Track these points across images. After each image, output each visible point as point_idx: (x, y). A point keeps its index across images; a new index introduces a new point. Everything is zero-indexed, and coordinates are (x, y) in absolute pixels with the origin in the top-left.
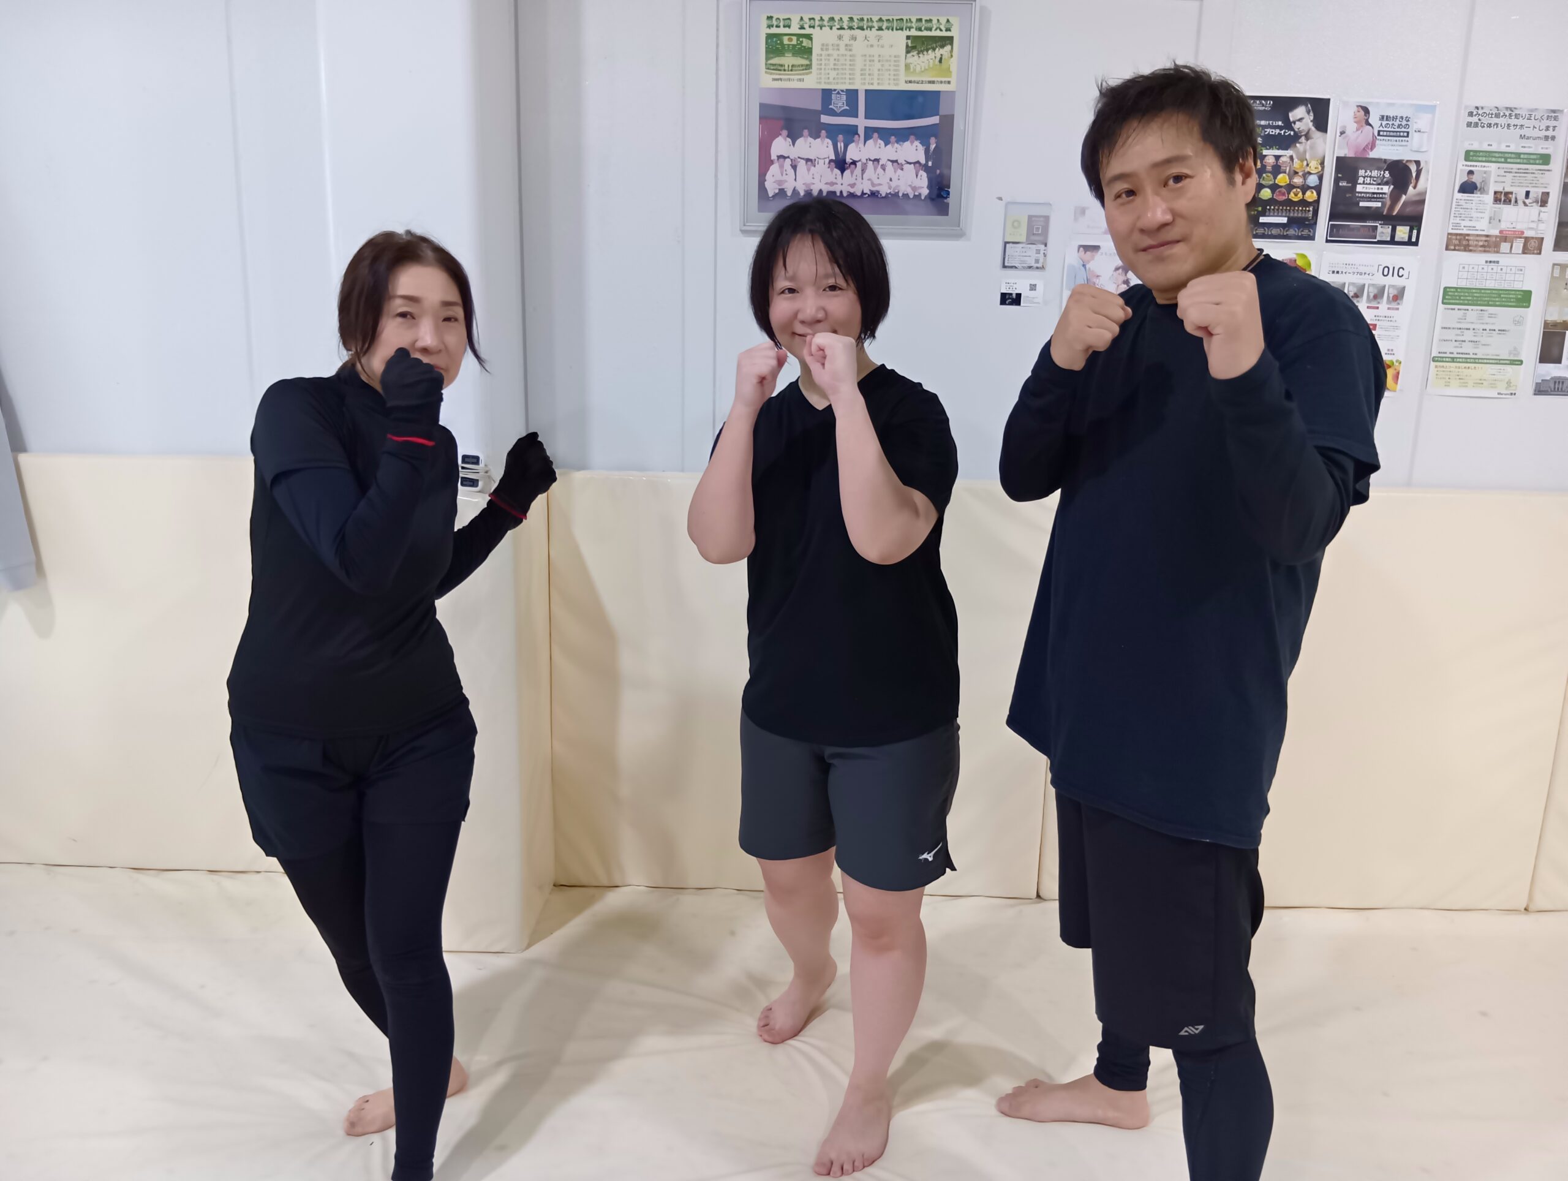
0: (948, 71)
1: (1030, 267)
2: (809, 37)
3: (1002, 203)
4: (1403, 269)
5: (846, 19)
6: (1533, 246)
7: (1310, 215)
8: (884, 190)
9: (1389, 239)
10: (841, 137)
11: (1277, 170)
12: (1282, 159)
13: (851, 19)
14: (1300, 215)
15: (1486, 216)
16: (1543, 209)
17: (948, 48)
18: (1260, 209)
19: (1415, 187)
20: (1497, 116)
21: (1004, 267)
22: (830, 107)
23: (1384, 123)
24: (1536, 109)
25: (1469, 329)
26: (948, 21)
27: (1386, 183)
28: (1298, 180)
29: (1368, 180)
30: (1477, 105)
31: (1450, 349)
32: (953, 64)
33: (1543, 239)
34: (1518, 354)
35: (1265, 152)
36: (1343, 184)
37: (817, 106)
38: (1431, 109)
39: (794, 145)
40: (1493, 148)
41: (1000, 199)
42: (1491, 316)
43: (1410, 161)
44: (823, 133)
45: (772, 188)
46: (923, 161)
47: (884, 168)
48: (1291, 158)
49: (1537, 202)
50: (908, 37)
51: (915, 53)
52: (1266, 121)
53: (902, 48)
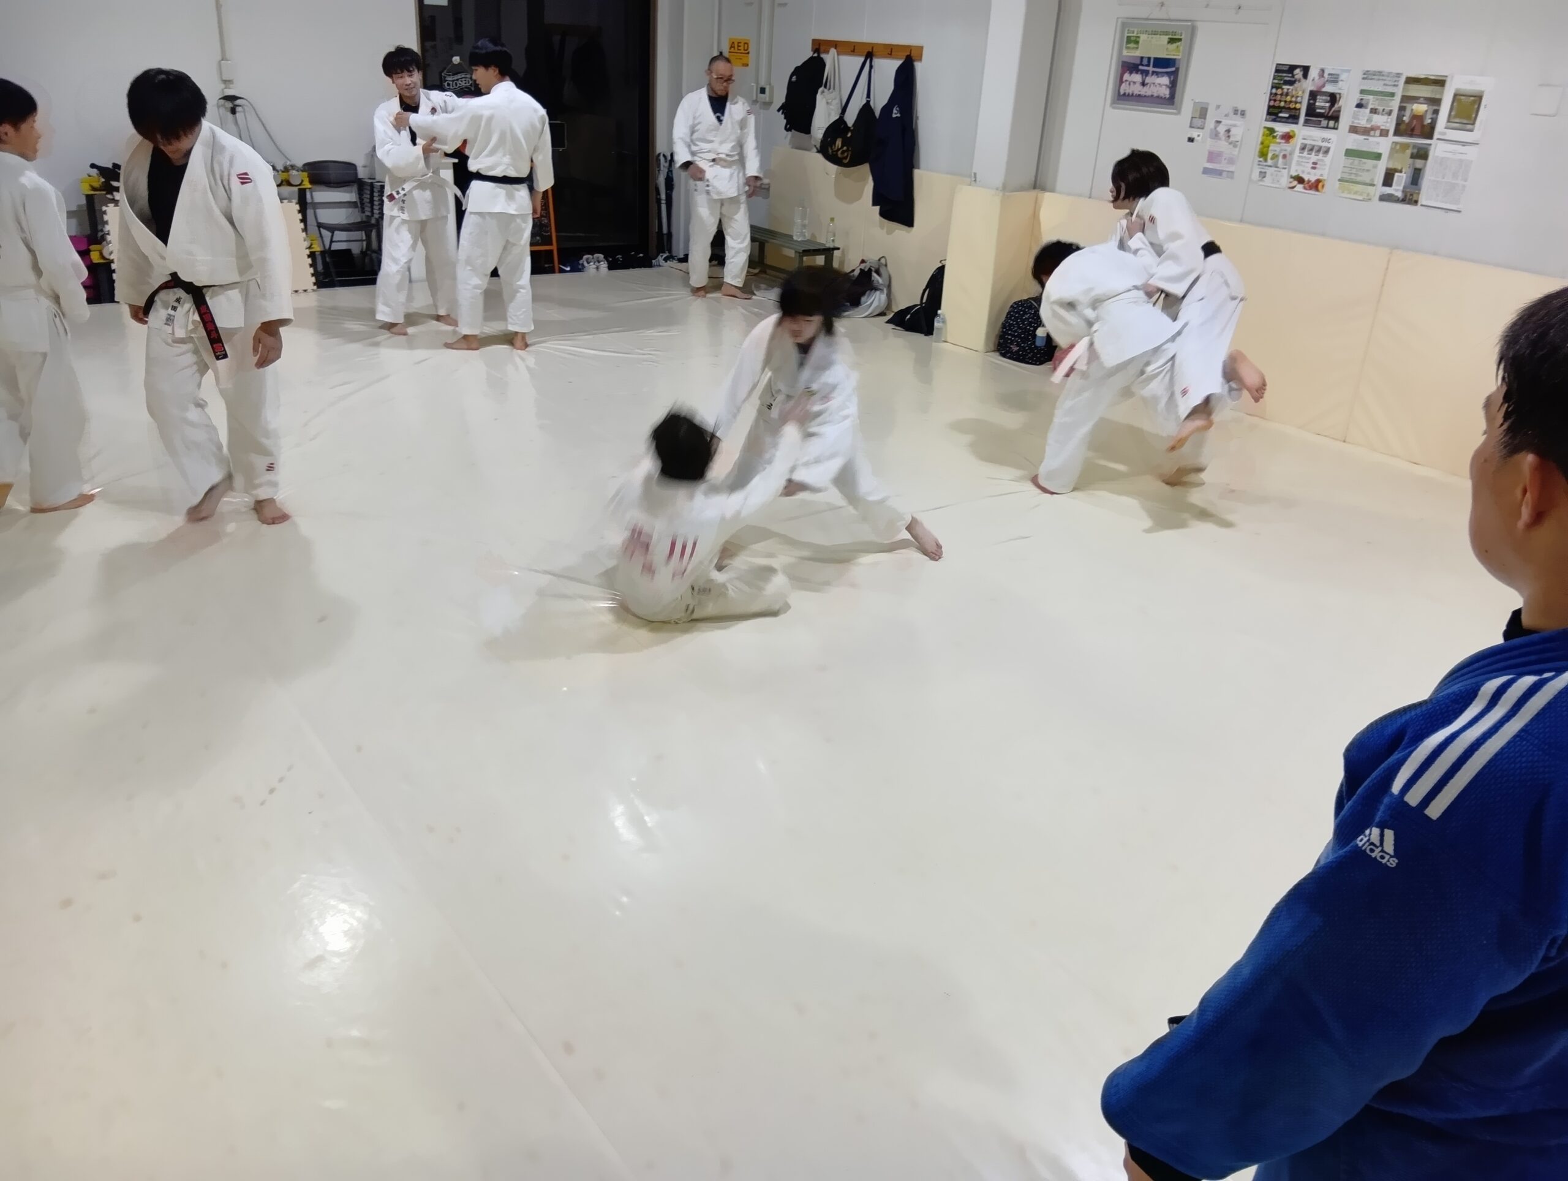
0: (1179, 51)
1: (1199, 128)
2: (1139, 37)
3: (1193, 102)
4: (1330, 139)
5: (1150, 30)
6: (1384, 133)
8: (1155, 95)
9: (1325, 126)
10: (1144, 74)
11: (1287, 94)
12: (1290, 90)
13: (1152, 31)
14: (1293, 114)
15: (1366, 118)
16: (1390, 117)
17: (1179, 44)
18: (1280, 110)
19: (1338, 104)
20: (1374, 75)
21: (1191, 127)
22: (1143, 63)
23: (1330, 76)
24: (1390, 73)
25: (1354, 168)
26: (1181, 33)
27: (1328, 102)
28: (1294, 99)
29: (1321, 101)
30: (1369, 69)
31: (1346, 176)
32: (1181, 48)
33: (1388, 131)
34: (1373, 182)
35: (1284, 87)
36: (1311, 102)
37: (1138, 62)
38: (1348, 71)
39: (1130, 76)
40: (1372, 89)
41: (1192, 100)
42: (1365, 163)
43: (1337, 93)
44: (1139, 72)
46: (1168, 84)
47: (1156, 86)
48: (1293, 90)
49: (1387, 113)
50: (1169, 38)
51: (1170, 44)
52: (1286, 74)
53: (1166, 42)
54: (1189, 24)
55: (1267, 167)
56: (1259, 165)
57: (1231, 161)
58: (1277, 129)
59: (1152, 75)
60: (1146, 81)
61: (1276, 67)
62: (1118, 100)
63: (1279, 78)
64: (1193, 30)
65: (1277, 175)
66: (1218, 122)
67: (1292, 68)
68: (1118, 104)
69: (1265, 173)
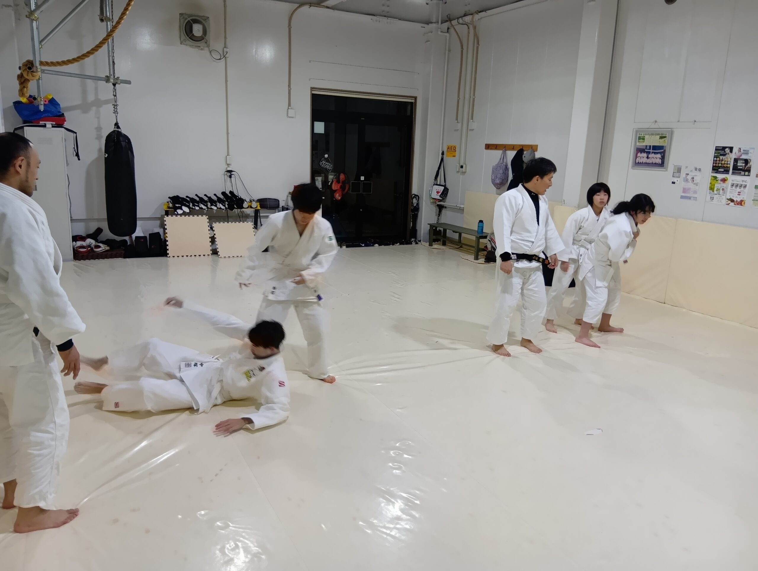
0: (665, 142)
1: (677, 177)
2: (645, 137)
4: (746, 181)
5: (650, 133)
7: (728, 169)
8: (654, 162)
9: (744, 174)
10: (648, 153)
11: (722, 160)
12: (724, 158)
13: (651, 134)
14: (726, 169)
17: (666, 138)
18: (719, 168)
19: (749, 164)
21: (673, 177)
22: (647, 148)
23: (744, 151)
26: (666, 134)
27: (744, 163)
28: (726, 162)
29: (740, 163)
35: (720, 157)
36: (735, 163)
37: (645, 148)
38: (754, 149)
39: (641, 154)
41: (673, 164)
43: (749, 159)
44: (646, 153)
45: (637, 162)
46: (660, 157)
47: (654, 158)
48: (725, 158)
50: (660, 137)
52: (721, 151)
53: (659, 139)
54: (670, 129)
55: (714, 195)
56: (710, 194)
57: (695, 192)
58: (718, 177)
59: (652, 153)
60: (649, 157)
61: (716, 148)
62: (635, 165)
63: (717, 153)
64: (672, 133)
65: (720, 198)
66: (688, 174)
67: (724, 148)
68: (634, 167)
69: (713, 197)
